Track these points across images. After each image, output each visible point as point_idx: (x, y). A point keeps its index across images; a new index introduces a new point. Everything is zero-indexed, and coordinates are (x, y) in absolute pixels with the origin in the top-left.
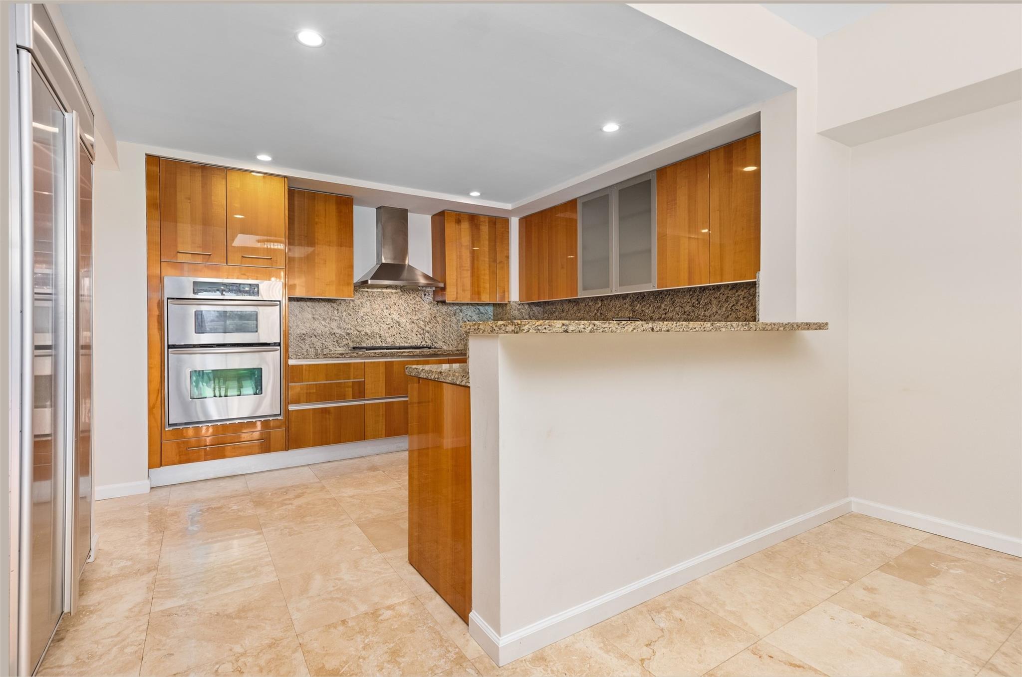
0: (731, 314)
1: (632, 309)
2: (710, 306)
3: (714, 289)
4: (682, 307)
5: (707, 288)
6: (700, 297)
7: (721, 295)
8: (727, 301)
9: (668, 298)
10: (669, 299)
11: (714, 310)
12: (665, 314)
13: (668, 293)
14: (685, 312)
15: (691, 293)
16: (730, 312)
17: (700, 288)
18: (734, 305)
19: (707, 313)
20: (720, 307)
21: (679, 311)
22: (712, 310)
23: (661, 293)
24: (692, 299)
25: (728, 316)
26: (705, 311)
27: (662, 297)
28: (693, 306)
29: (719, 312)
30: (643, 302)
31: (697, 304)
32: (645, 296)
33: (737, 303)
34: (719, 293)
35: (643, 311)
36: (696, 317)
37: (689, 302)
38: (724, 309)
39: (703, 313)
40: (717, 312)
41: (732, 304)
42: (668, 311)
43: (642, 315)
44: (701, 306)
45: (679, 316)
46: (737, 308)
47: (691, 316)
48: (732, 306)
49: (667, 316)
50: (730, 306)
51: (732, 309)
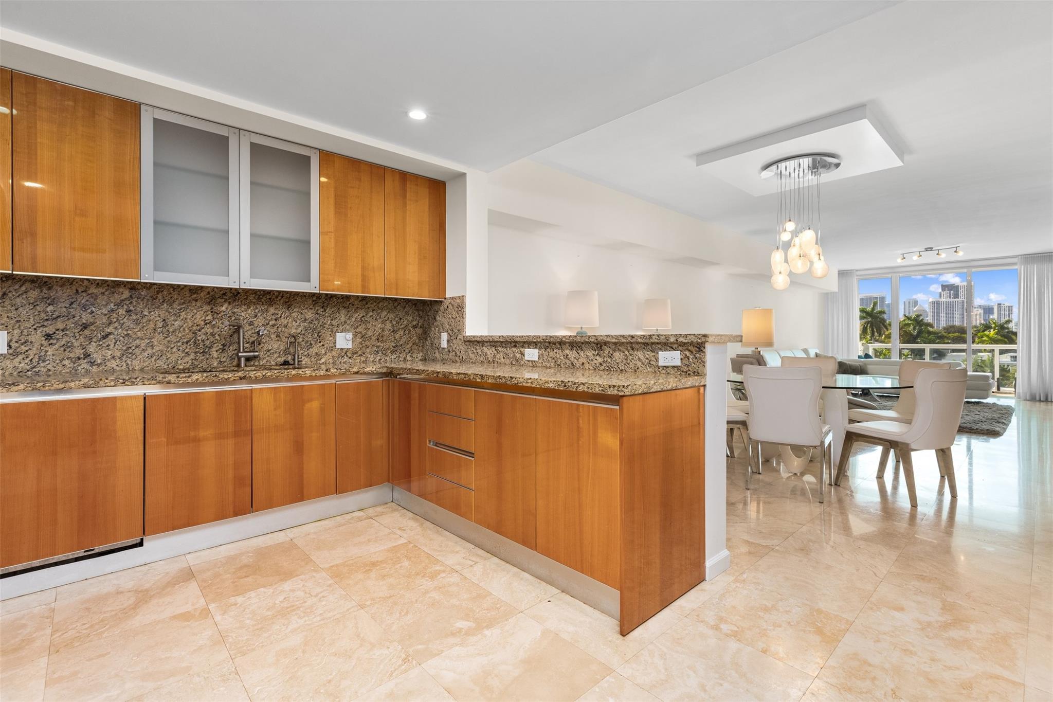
0: (360, 325)
1: (212, 308)
2: (338, 315)
3: (342, 298)
4: (302, 314)
5: (334, 296)
6: (325, 305)
7: (351, 305)
8: (357, 312)
9: (280, 300)
10: (282, 301)
11: (343, 319)
12: (276, 320)
13: (281, 295)
14: (305, 320)
15: (314, 299)
16: (360, 323)
17: (327, 295)
18: (363, 316)
19: (334, 322)
20: (349, 317)
21: (297, 318)
22: (340, 320)
23: (270, 293)
24: (316, 305)
25: (357, 327)
26: (332, 320)
27: (270, 299)
28: (318, 314)
29: (348, 322)
30: (235, 301)
31: (323, 312)
32: (239, 293)
33: (366, 315)
34: (348, 303)
35: (234, 313)
36: (320, 326)
37: (311, 309)
38: (353, 320)
39: (329, 322)
40: (345, 322)
41: (362, 315)
42: (281, 317)
43: (233, 318)
44: (327, 315)
45: (297, 324)
46: (366, 319)
47: (315, 324)
48: (362, 317)
49: (279, 322)
50: (360, 316)
51: (362, 320)
